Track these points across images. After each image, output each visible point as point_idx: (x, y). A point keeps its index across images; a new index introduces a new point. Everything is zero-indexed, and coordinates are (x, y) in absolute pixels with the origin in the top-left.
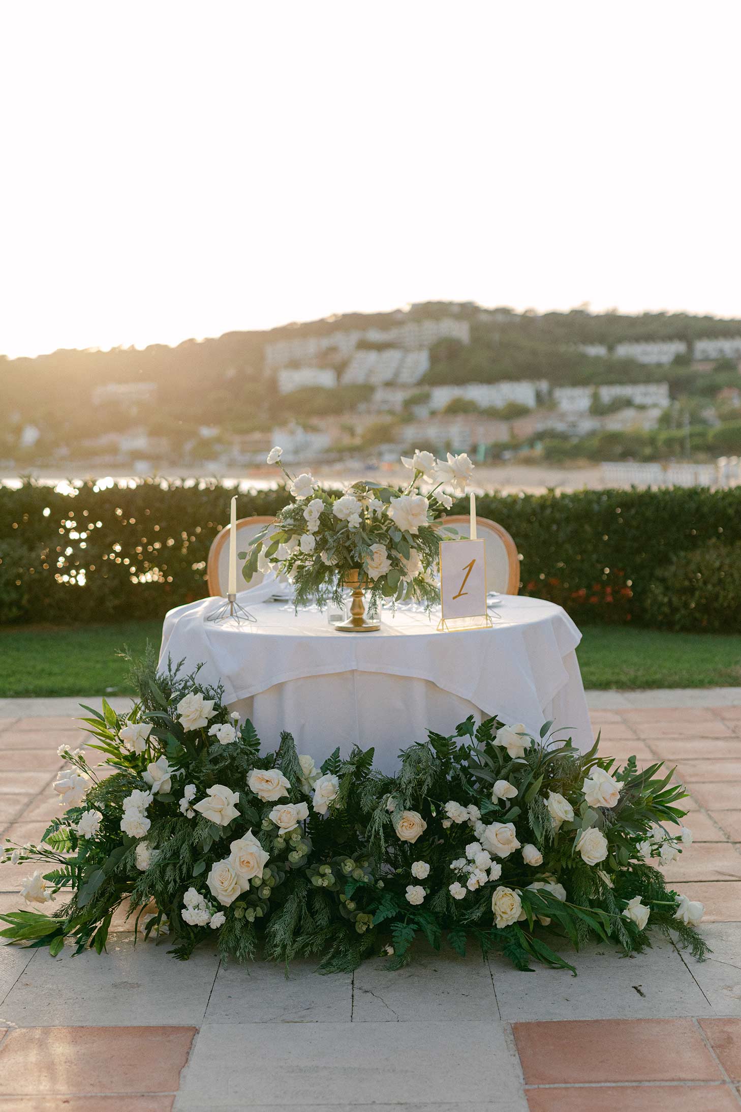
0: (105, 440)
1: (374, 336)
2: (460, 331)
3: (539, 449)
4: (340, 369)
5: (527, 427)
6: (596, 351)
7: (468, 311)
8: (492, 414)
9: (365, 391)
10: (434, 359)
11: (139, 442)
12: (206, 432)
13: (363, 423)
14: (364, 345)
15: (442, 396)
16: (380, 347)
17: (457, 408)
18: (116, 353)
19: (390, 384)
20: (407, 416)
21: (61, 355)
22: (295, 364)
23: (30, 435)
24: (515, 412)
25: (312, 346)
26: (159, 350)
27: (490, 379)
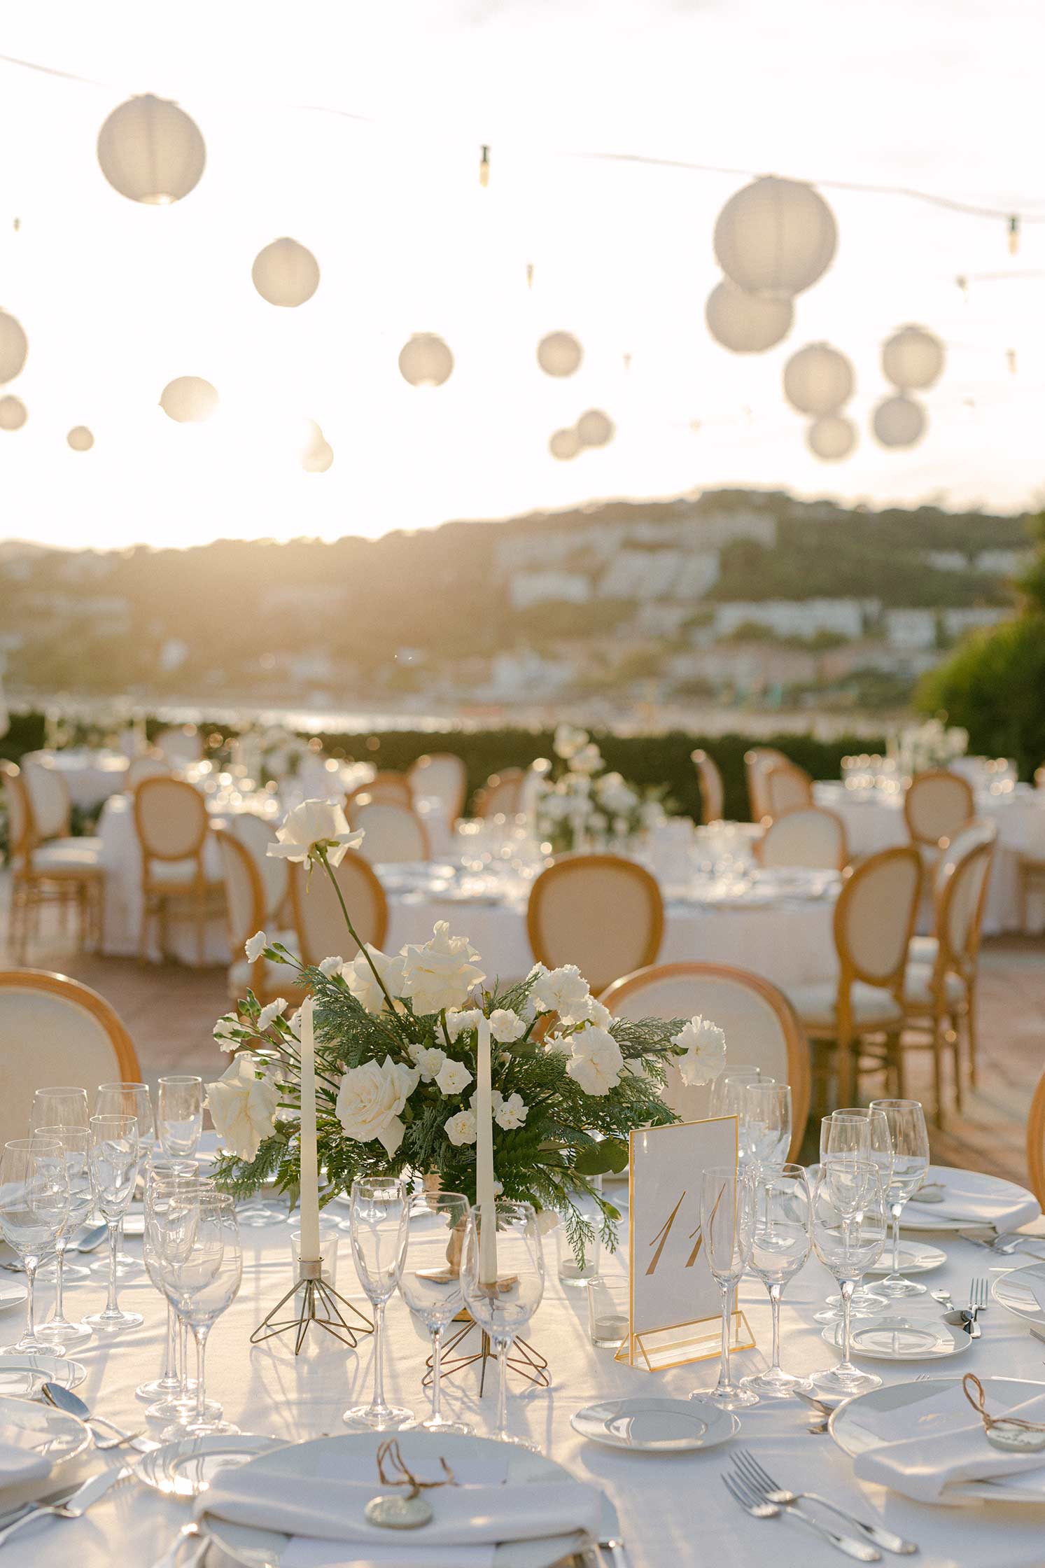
0: (269, 663)
1: (645, 532)
2: (763, 530)
3: (852, 694)
4: (595, 576)
5: (840, 663)
6: (951, 561)
7: (776, 502)
8: (795, 644)
9: (627, 608)
10: (725, 565)
11: (318, 667)
12: (410, 657)
13: (619, 650)
14: (631, 545)
15: (732, 616)
16: (652, 548)
17: (749, 635)
18: (297, 546)
19: (665, 599)
20: (682, 642)
21: (222, 546)
22: (535, 567)
23: (174, 654)
24: (828, 642)
25: (561, 544)
26: (351, 544)
27: (800, 594)
